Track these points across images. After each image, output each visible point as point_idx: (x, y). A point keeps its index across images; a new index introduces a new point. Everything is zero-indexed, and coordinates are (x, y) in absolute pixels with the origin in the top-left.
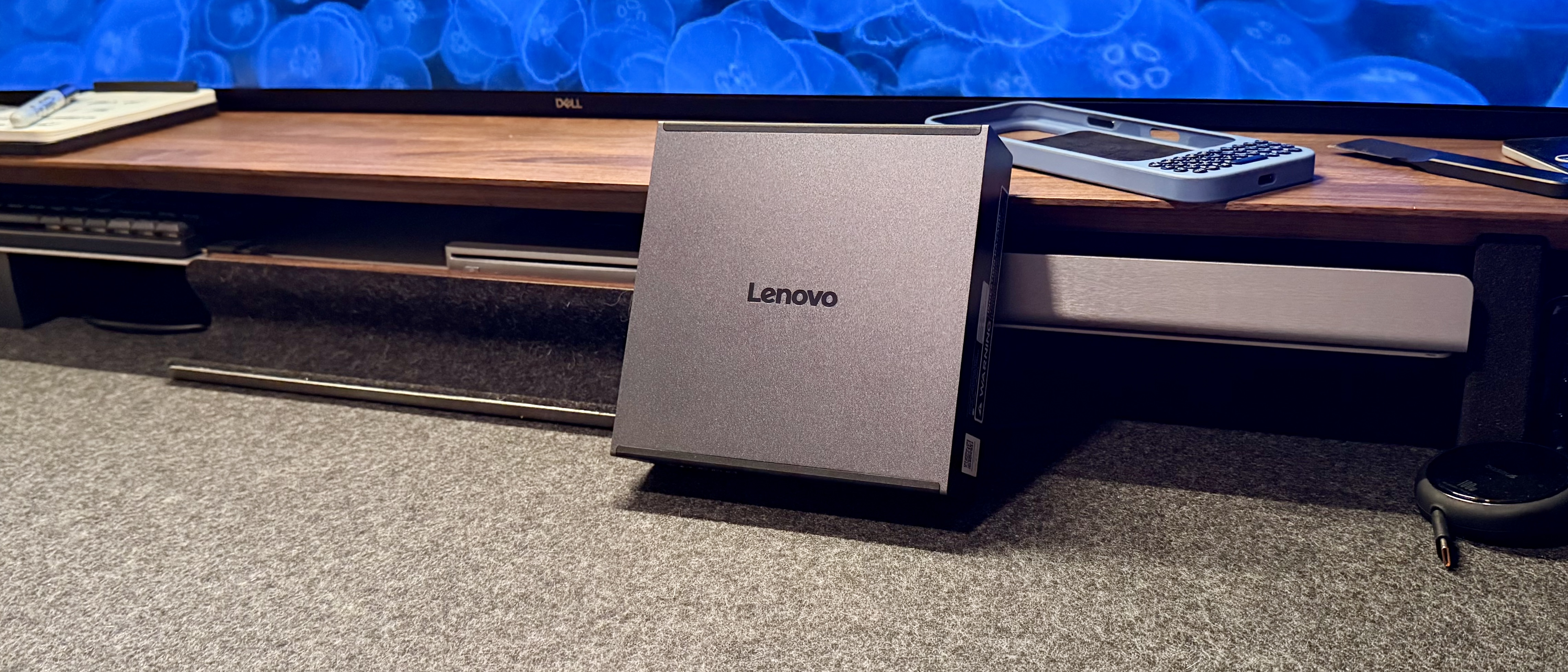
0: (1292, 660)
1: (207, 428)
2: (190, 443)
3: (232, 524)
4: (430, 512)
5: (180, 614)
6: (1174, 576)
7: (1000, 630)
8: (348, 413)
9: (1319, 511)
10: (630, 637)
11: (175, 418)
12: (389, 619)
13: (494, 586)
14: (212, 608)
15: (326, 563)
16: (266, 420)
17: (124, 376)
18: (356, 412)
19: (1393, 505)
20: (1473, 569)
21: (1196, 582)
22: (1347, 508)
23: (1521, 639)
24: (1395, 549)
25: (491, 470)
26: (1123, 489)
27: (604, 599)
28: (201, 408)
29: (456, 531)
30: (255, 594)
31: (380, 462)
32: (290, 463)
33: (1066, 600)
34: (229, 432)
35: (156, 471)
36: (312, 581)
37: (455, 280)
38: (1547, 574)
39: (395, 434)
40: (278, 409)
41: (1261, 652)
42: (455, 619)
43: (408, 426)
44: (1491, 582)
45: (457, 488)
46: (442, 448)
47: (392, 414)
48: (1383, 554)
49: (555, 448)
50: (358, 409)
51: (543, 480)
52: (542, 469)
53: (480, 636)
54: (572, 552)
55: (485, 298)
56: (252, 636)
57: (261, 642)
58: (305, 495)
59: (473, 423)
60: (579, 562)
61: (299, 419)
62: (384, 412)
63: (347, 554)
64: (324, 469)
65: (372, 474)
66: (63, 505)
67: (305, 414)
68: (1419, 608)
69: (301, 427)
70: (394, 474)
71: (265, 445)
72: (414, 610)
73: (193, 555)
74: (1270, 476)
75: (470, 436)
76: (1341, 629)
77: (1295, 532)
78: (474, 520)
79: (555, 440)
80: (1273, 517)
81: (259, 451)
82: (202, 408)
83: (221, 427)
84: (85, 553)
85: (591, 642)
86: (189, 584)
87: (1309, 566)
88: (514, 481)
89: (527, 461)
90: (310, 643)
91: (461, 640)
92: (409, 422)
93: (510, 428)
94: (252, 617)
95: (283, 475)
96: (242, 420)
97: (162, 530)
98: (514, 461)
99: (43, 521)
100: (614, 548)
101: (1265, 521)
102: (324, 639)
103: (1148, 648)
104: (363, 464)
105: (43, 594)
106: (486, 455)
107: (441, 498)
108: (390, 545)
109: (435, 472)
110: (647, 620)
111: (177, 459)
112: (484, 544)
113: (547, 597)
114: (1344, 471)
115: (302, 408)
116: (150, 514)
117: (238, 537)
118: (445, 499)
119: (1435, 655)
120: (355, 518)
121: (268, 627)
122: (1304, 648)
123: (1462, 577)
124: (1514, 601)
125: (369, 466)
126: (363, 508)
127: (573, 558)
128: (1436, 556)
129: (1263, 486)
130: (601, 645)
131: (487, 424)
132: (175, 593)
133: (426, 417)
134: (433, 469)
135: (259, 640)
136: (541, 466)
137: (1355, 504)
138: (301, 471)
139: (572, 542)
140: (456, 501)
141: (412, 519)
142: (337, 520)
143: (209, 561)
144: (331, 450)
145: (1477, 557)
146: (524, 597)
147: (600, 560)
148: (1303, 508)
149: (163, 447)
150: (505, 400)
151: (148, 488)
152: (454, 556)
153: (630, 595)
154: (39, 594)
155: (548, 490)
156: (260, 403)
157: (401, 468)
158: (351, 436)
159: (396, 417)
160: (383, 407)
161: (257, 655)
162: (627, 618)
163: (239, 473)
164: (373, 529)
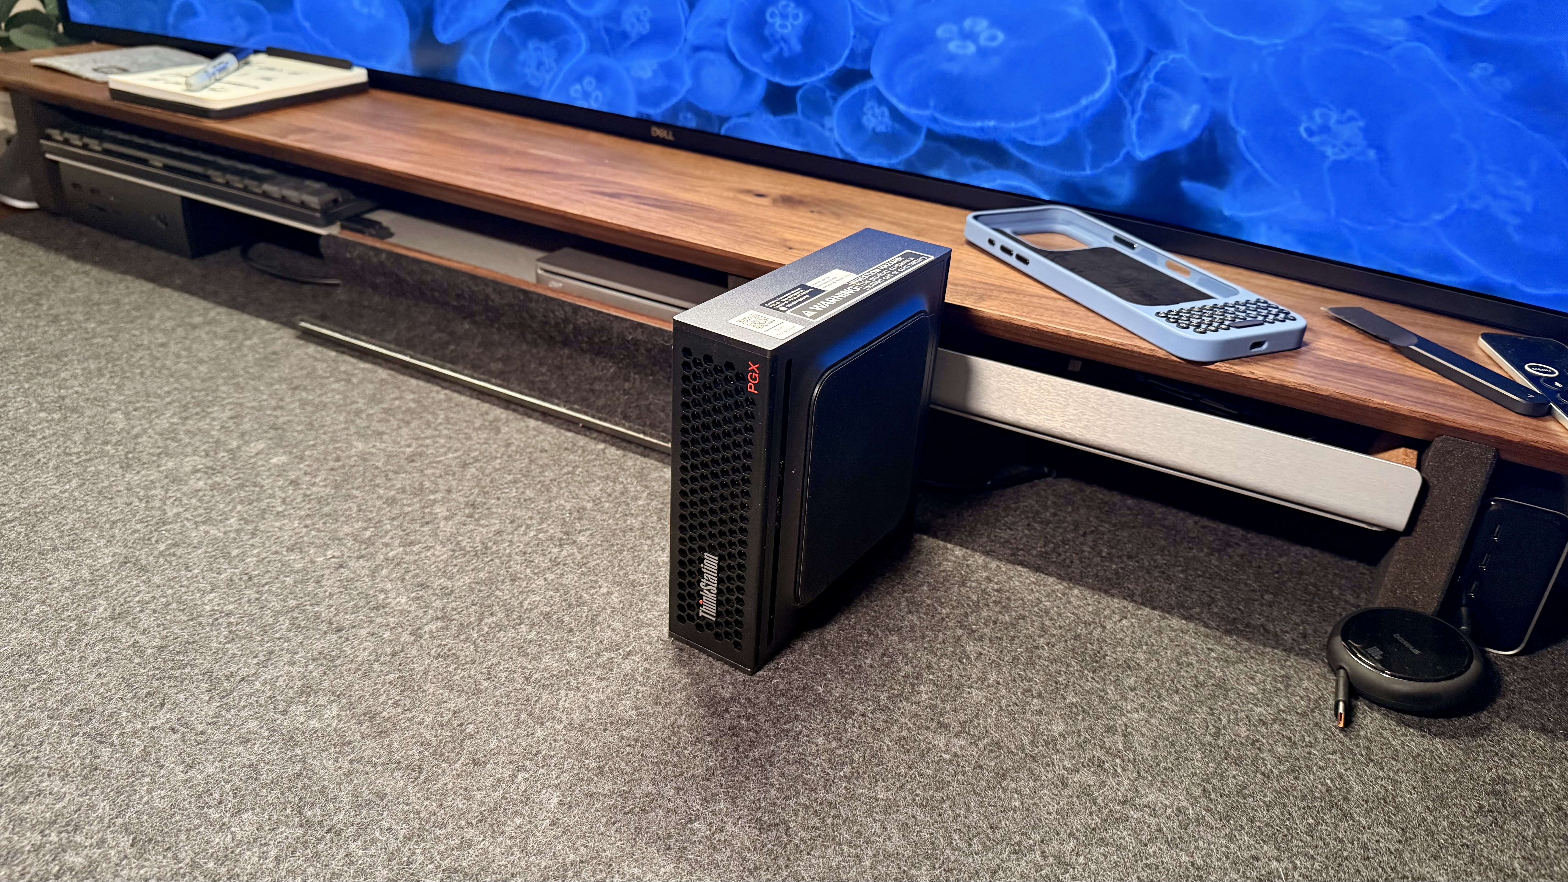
0: (1184, 804)
1: (321, 389)
2: (304, 403)
3: (322, 494)
4: (486, 512)
5: (264, 582)
6: (1102, 694)
7: (941, 725)
8: (439, 394)
9: (1240, 644)
10: (627, 675)
11: (297, 374)
12: (432, 618)
13: (525, 599)
14: (289, 580)
15: (392, 550)
16: (370, 389)
17: (263, 323)
18: (446, 394)
19: (1307, 650)
20: (1362, 733)
21: (1119, 704)
22: (1265, 646)
23: (1389, 817)
24: (1298, 698)
25: (545, 476)
26: (1076, 591)
27: (613, 630)
28: (319, 367)
29: (505, 537)
30: (327, 572)
31: (456, 451)
32: (381, 438)
33: (1003, 703)
34: (337, 397)
35: (271, 428)
36: (377, 566)
37: (540, 295)
38: (1426, 750)
39: (473, 423)
40: (382, 380)
41: (1160, 790)
42: (486, 629)
43: (485, 417)
44: (1375, 750)
45: (514, 490)
46: (508, 445)
47: (474, 402)
48: (1286, 702)
49: (602, 463)
50: (447, 392)
51: (587, 494)
52: (588, 482)
53: (504, 651)
54: (597, 575)
55: (563, 316)
56: (317, 616)
57: (324, 624)
58: (386, 476)
59: (540, 423)
60: (600, 587)
61: (397, 393)
62: (468, 399)
63: (412, 543)
64: (408, 450)
65: (447, 462)
66: (189, 450)
67: (404, 388)
68: (1307, 766)
69: (397, 403)
70: (465, 466)
71: (364, 416)
72: (454, 613)
73: (286, 521)
74: (1206, 599)
75: (535, 436)
76: (1234, 777)
77: (1216, 664)
78: (521, 526)
79: (604, 453)
80: (1200, 645)
81: (358, 421)
82: (321, 367)
83: (333, 390)
84: (198, 504)
85: (594, 674)
86: (276, 553)
87: (1220, 703)
88: (562, 491)
89: (577, 473)
90: (363, 632)
91: (487, 652)
92: (487, 414)
93: (570, 434)
94: (321, 595)
95: (373, 450)
96: (351, 386)
97: (265, 491)
98: (565, 471)
99: (170, 464)
100: (632, 577)
101: (1192, 648)
102: (376, 630)
103: (1065, 768)
104: (442, 450)
105: (157, 542)
106: (544, 459)
107: (499, 499)
108: (448, 540)
109: (499, 470)
110: (646, 660)
111: (290, 418)
112: (525, 553)
113: (567, 619)
114: (1271, 605)
115: (403, 382)
116: (258, 472)
117: (326, 509)
118: (502, 500)
119: (1311, 821)
120: (424, 507)
121: (332, 609)
122: (1198, 792)
123: (1351, 739)
124: (1391, 774)
125: (445, 454)
126: (432, 497)
127: (596, 582)
128: (1333, 712)
129: (1198, 610)
130: (602, 679)
131: (551, 427)
132: (263, 559)
133: (502, 410)
134: (498, 466)
135: (323, 621)
136: (588, 479)
137: (1273, 643)
138: (389, 449)
139: (598, 564)
140: (511, 503)
141: (470, 516)
142: (409, 505)
143: (297, 531)
144: (418, 432)
145: (1368, 720)
146: (547, 616)
147: (618, 588)
148: (1227, 639)
149: (281, 404)
150: (568, 409)
151: (261, 445)
152: (497, 561)
153: (636, 630)
154: (153, 540)
155: (589, 505)
156: (369, 371)
157: (471, 461)
158: (436, 419)
159: (478, 405)
160: (468, 393)
161: (318, 636)
162: (628, 654)
163: (337, 442)
164: (437, 521)
